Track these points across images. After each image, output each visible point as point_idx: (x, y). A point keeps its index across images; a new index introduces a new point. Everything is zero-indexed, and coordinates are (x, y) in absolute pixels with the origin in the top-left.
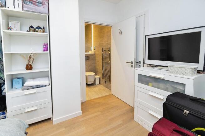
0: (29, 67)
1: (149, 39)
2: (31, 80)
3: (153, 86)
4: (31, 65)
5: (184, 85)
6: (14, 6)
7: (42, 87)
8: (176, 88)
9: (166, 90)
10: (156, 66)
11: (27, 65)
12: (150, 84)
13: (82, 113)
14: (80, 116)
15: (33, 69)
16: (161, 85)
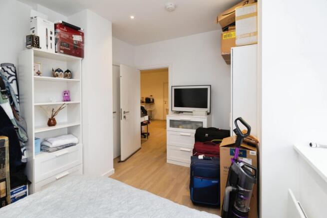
0: (51, 123)
1: (175, 90)
2: (55, 138)
3: (183, 128)
4: (54, 120)
5: (202, 122)
6: (47, 46)
7: (72, 145)
8: (198, 126)
9: (192, 128)
10: (182, 112)
11: (50, 120)
12: (180, 126)
13: (115, 170)
14: (113, 174)
15: (57, 124)
16: (189, 126)
